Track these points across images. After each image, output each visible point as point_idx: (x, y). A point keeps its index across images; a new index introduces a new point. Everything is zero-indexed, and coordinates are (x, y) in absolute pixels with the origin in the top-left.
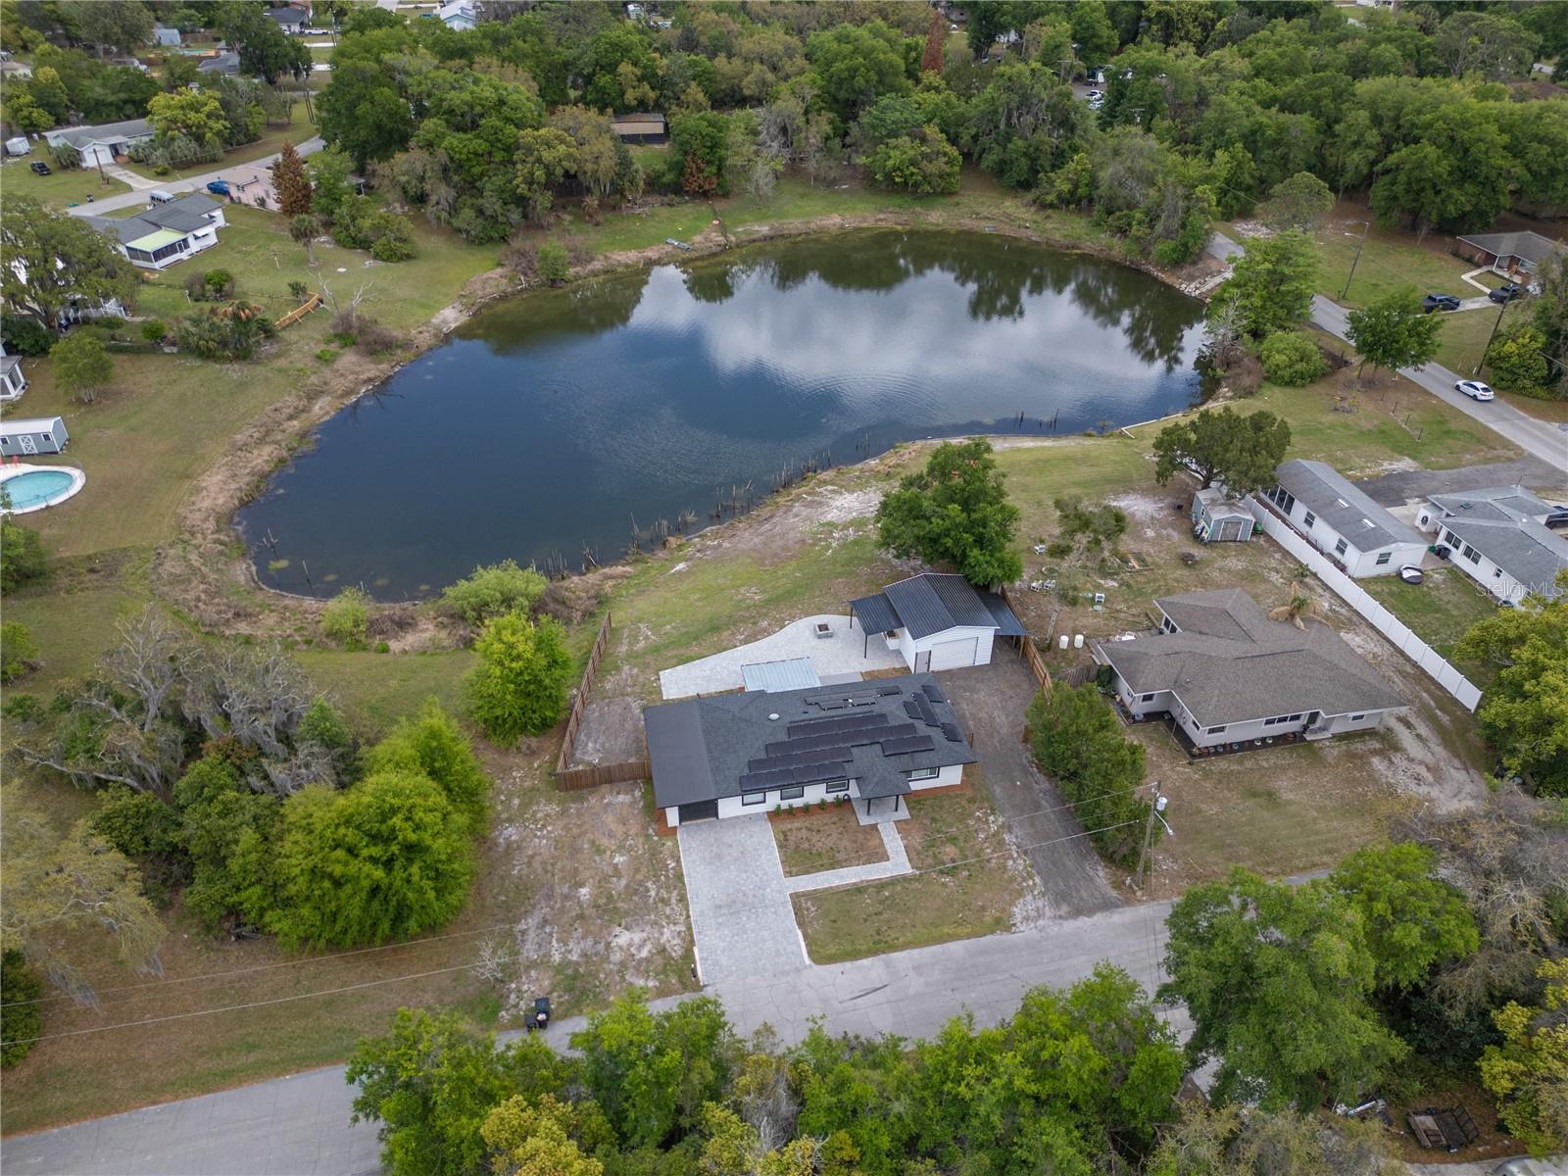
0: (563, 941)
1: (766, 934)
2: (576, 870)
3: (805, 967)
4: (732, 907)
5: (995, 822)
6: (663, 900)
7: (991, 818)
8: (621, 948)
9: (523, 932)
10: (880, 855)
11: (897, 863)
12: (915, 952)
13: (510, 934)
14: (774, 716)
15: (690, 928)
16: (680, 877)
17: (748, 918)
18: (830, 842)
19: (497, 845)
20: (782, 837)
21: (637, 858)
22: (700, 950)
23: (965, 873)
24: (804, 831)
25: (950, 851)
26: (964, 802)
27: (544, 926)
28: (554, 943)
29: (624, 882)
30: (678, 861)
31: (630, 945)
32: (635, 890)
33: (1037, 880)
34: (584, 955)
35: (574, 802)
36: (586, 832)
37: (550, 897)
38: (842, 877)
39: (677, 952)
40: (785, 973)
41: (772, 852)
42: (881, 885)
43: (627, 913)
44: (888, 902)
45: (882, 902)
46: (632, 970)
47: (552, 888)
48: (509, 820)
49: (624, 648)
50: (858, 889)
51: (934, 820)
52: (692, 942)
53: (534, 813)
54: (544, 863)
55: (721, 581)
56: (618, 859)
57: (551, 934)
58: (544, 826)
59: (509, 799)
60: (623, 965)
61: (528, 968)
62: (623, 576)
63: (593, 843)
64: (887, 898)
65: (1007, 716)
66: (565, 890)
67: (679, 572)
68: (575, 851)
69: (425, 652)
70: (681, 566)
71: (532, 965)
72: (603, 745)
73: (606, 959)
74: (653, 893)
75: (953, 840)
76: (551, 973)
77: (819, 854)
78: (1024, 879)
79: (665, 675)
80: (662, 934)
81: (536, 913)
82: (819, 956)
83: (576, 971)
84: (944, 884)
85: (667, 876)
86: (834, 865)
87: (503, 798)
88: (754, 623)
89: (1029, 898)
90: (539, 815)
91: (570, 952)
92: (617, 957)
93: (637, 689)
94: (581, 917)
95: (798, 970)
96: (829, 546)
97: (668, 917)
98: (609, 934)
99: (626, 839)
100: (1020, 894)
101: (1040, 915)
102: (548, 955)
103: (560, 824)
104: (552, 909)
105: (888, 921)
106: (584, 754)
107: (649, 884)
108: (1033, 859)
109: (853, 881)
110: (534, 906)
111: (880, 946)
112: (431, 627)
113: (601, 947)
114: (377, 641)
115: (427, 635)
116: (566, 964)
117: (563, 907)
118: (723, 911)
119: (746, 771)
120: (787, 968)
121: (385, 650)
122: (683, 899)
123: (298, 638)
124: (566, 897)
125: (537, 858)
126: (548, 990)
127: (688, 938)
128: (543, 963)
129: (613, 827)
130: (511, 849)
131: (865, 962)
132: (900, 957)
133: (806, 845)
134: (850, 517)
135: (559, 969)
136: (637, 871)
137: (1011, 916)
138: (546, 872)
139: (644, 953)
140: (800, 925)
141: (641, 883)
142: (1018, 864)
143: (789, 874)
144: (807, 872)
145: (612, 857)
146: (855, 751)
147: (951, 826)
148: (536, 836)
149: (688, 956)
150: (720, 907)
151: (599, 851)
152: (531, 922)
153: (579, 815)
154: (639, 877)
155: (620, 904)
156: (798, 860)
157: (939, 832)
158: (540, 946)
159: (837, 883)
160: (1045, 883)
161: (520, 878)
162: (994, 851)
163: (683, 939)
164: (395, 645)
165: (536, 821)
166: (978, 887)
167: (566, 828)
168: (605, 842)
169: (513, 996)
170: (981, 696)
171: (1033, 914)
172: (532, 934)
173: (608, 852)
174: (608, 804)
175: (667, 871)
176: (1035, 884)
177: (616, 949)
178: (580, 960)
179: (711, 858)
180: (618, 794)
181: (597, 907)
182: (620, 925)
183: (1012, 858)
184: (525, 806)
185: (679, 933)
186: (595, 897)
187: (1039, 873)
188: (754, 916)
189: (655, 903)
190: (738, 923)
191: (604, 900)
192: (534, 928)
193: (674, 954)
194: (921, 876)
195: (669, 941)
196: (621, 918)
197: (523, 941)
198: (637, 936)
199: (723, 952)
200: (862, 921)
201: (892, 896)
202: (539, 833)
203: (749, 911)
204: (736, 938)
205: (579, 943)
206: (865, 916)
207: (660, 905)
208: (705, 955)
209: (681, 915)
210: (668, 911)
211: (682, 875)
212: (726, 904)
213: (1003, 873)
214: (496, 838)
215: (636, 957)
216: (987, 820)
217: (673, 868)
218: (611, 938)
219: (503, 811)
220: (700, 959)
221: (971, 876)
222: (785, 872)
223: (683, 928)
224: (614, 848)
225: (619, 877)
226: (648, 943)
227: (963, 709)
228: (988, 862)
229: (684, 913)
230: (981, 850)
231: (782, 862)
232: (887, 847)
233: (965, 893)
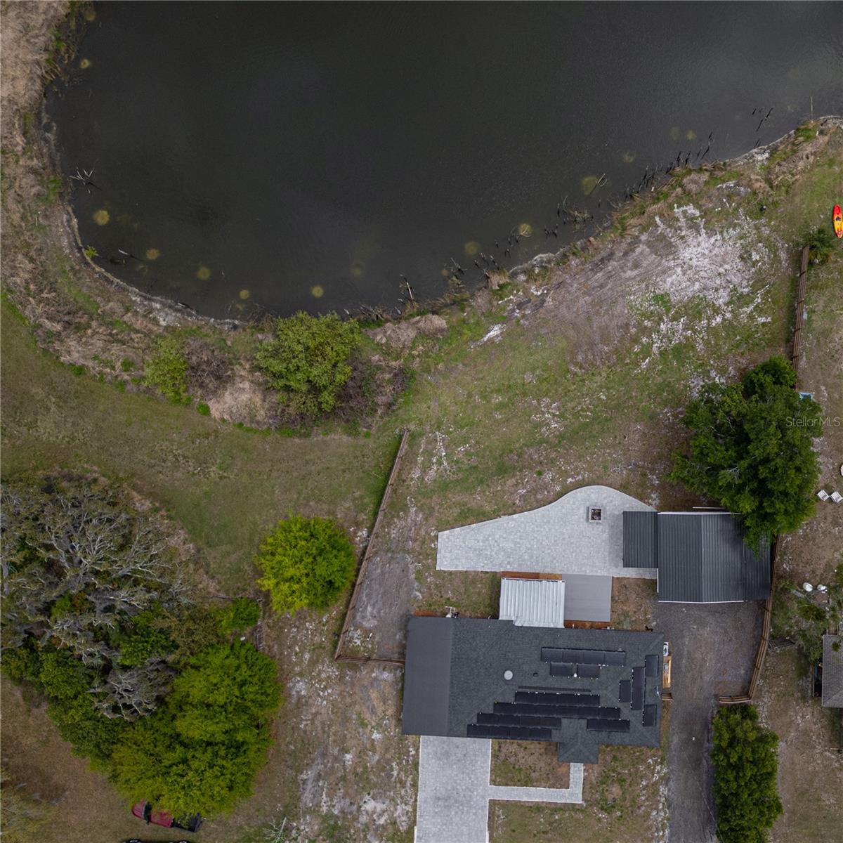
0: (329, 795)
1: (465, 829)
2: (345, 736)
4: (446, 800)
5: (659, 772)
6: (401, 782)
7: (658, 768)
8: (367, 812)
9: (304, 782)
10: (562, 782)
11: (573, 794)
13: (295, 781)
14: (508, 675)
15: (415, 810)
16: (416, 765)
17: (456, 813)
18: (531, 760)
19: (290, 696)
20: (497, 748)
21: (388, 738)
22: (419, 830)
23: (619, 813)
24: (515, 745)
25: (616, 790)
27: (318, 781)
28: (324, 796)
29: (377, 757)
30: (417, 750)
31: (374, 812)
32: (384, 766)
33: (667, 832)
34: (342, 811)
35: (350, 669)
36: (354, 703)
37: (324, 755)
38: (529, 795)
39: (403, 827)
41: (486, 761)
42: (555, 808)
43: (375, 786)
44: (555, 825)
45: (551, 824)
46: (372, 832)
47: (326, 747)
48: (301, 674)
50: (538, 808)
51: (615, 758)
52: (415, 822)
53: (319, 674)
54: (323, 723)
55: (528, 377)
56: (376, 735)
57: (322, 788)
58: (325, 688)
59: (302, 652)
60: (366, 825)
61: (305, 813)
62: (435, 336)
63: (359, 714)
64: (556, 821)
65: (718, 661)
66: (336, 753)
67: (491, 340)
68: (346, 719)
69: (241, 425)
70: (495, 331)
71: (308, 811)
72: (379, 613)
73: (356, 819)
74: (395, 773)
75: (621, 781)
76: (320, 820)
77: (520, 770)
78: (658, 830)
79: (443, 535)
80: (396, 809)
81: (314, 767)
83: (336, 823)
84: (600, 820)
85: (407, 761)
86: (527, 782)
87: (297, 649)
88: (540, 473)
90: (323, 675)
91: (334, 806)
92: (364, 819)
93: (417, 546)
94: (344, 778)
97: (402, 797)
98: (361, 799)
99: (383, 719)
102: (318, 805)
103: (338, 689)
104: (325, 767)
107: (394, 764)
108: (672, 813)
109: (537, 800)
110: (313, 760)
112: (247, 385)
113: (355, 807)
114: (199, 396)
115: (244, 397)
116: (329, 816)
117: (333, 767)
118: (441, 803)
119: (474, 721)
121: (206, 410)
122: (415, 785)
124: (336, 759)
125: (319, 717)
126: (317, 833)
127: (412, 818)
128: (314, 811)
129: (376, 702)
130: (302, 703)
133: (512, 759)
134: (690, 291)
135: (326, 818)
136: (387, 750)
138: (324, 732)
139: (382, 821)
140: (490, 828)
141: (388, 762)
142: (660, 815)
143: (493, 782)
144: (507, 785)
145: (372, 733)
147: (624, 767)
149: (410, 831)
150: (439, 799)
151: (363, 724)
152: (309, 775)
153: (353, 685)
154: (388, 756)
155: (372, 777)
156: (504, 773)
157: (614, 771)
158: (314, 797)
159: (524, 798)
160: (672, 835)
161: (306, 732)
162: (647, 799)
163: (409, 818)
164: (213, 407)
165: (320, 681)
166: (623, 828)
167: (342, 694)
168: (367, 716)
169: (294, 832)
170: (706, 632)
172: (309, 786)
173: (369, 727)
174: (375, 679)
175: (408, 756)
176: (663, 835)
177: (364, 813)
178: (339, 814)
179: (441, 754)
180: (384, 670)
181: (356, 775)
182: (369, 794)
183: (657, 809)
184: (313, 662)
185: (407, 812)
186: (356, 764)
187: (670, 827)
188: (460, 813)
189: (395, 782)
190: (448, 816)
191: (361, 770)
192: (311, 780)
193: (401, 828)
194: (586, 808)
195: (399, 817)
196: (371, 789)
197: (304, 789)
198: (380, 807)
199: (433, 836)
200: (532, 835)
201: (560, 820)
202: (321, 693)
203: (458, 807)
204: (444, 827)
205: (340, 802)
206: (535, 832)
207: (398, 785)
208: (421, 835)
209: (411, 798)
210: (403, 793)
211: (418, 763)
212: (444, 799)
213: (645, 821)
214: (291, 688)
215: (377, 823)
216: (654, 769)
217: (412, 755)
218: (361, 803)
219: (296, 664)
220: (418, 837)
221: (621, 817)
222: (491, 780)
223: (411, 810)
224: (374, 724)
225: (374, 753)
226: (386, 814)
227: (683, 644)
228: (639, 808)
229: (414, 797)
230: (638, 796)
231: (491, 771)
232: (571, 776)
233: (611, 831)
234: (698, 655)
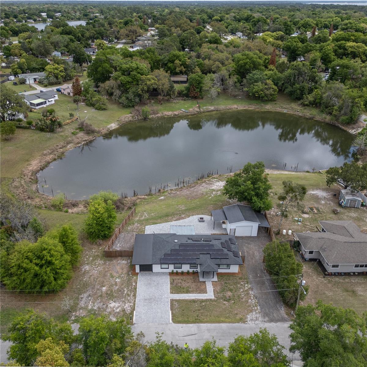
0: (93, 303)
1: (159, 310)
2: (103, 281)
3: (170, 323)
4: (150, 300)
5: (247, 286)
7: (246, 285)
8: (111, 308)
10: (204, 291)
11: (210, 294)
12: (209, 325)
13: (78, 298)
14: (176, 241)
15: (134, 305)
16: (135, 289)
17: (155, 305)
18: (188, 285)
19: (81, 271)
20: (172, 281)
21: (123, 280)
22: (136, 312)
23: (233, 302)
24: (180, 280)
25: (229, 294)
26: (238, 279)
27: (89, 297)
28: (90, 303)
29: (117, 287)
30: (136, 283)
31: (114, 307)
32: (120, 291)
33: (259, 307)
34: (99, 308)
35: (109, 261)
36: (109, 271)
37: (93, 288)
38: (190, 296)
40: (162, 324)
41: (168, 285)
42: (202, 301)
43: (116, 297)
44: (204, 307)
45: (201, 307)
46: (112, 315)
47: (94, 286)
48: (88, 264)
49: (137, 219)
50: (194, 301)
51: (226, 283)
52: (134, 309)
53: (95, 263)
54: (94, 278)
55: (173, 203)
56: (118, 280)
57: (90, 300)
58: (97, 267)
59: (89, 258)
60: (110, 313)
61: (80, 309)
62: (144, 199)
63: (111, 274)
64: (203, 306)
65: (259, 253)
66: (98, 287)
67: (161, 199)
68: (105, 276)
69: (78, 214)
71: (82, 308)
72: (122, 245)
73: (105, 310)
74: (126, 292)
75: (231, 290)
76: (87, 312)
77: (184, 288)
78: (254, 307)
79: (147, 227)
80: (125, 305)
81: (88, 293)
82: (175, 320)
83: (95, 312)
84: (224, 304)
85: (131, 288)
86: (188, 292)
87: (87, 257)
88: (180, 215)
89: (254, 313)
90: (97, 263)
91: (95, 306)
92: (109, 310)
93: (137, 230)
94: (101, 296)
95: (167, 324)
96: (211, 196)
97: (128, 300)
98: (108, 303)
99: (121, 274)
100: (251, 311)
101: (257, 319)
102: (87, 306)
103: (103, 267)
104: (93, 292)
105: (202, 313)
106: (116, 247)
107: (125, 289)
108: (259, 300)
109: (193, 298)
110: (87, 291)
111: (197, 321)
112: (82, 207)
113: (105, 306)
114: (65, 209)
115: (80, 209)
116: (92, 310)
117: (96, 292)
119: (163, 257)
120: (164, 322)
121: (67, 212)
122: (135, 296)
123: (43, 206)
124: (98, 289)
125: (93, 276)
127: (133, 308)
128: (85, 308)
129: (118, 270)
130: (86, 272)
131: (191, 325)
132: (203, 326)
133: (180, 285)
134: (220, 188)
135: (90, 311)
136: (122, 284)
137: (246, 318)
138: (94, 281)
139: (118, 310)
140: (171, 310)
141: (122, 289)
142: (252, 301)
143: (172, 293)
144: (178, 293)
145: (116, 279)
146: (201, 256)
147: (231, 285)
148: (94, 269)
149: (132, 313)
150: (146, 300)
151: (112, 277)
152: (85, 295)
153: (109, 265)
154: (123, 286)
155: (114, 294)
156: (175, 289)
157: (226, 287)
158: (86, 303)
159: (187, 298)
160: (261, 309)
161: (86, 281)
162: (245, 296)
163: (131, 308)
164: (70, 211)
165: (95, 265)
166: (236, 307)
167: (104, 268)
168: (115, 274)
170: (251, 246)
171: (255, 319)
172: (84, 299)
173: (115, 278)
174: (119, 263)
175: (132, 286)
176: (257, 309)
177: (109, 308)
178: (97, 309)
179: (147, 284)
180: (123, 260)
181: (107, 294)
182: (112, 300)
183: (251, 299)
184: (93, 260)
185: (131, 306)
186: (107, 291)
187: (259, 306)
188: (156, 304)
189: (125, 295)
190: (151, 306)
191: (110, 292)
192: (85, 297)
193: (127, 312)
194: (217, 300)
195: (127, 308)
196: (113, 298)
197: (81, 301)
198: (117, 305)
199: (143, 314)
200: (193, 311)
201: (205, 305)
202: (95, 269)
203: (155, 302)
204: (149, 310)
205: (98, 304)
206: (194, 310)
207: (127, 296)
208: (137, 314)
209: (133, 300)
210: (129, 298)
211: (136, 288)
212: (148, 299)
213: (247, 303)
214: (82, 268)
215: (115, 311)
216: (245, 285)
217: (134, 285)
218: (108, 304)
219: (86, 261)
220: (135, 315)
221: (235, 303)
222: (171, 292)
223: (132, 305)
224: (117, 276)
225: (116, 286)
226: (120, 307)
227: (244, 249)
228: (242, 299)
229: (134, 300)
230: (240, 295)
231: (170, 289)
232: (207, 289)
233: (231, 308)
234: (251, 252)
